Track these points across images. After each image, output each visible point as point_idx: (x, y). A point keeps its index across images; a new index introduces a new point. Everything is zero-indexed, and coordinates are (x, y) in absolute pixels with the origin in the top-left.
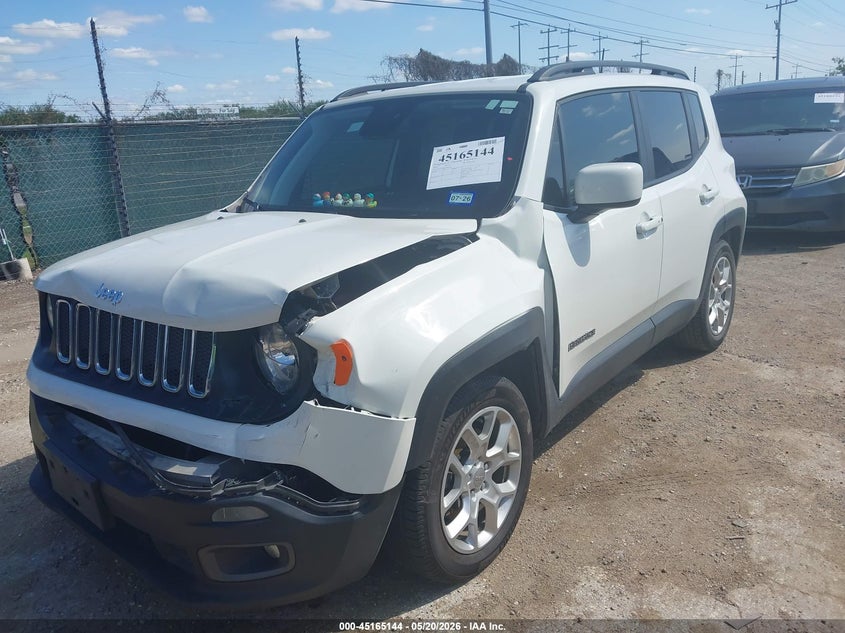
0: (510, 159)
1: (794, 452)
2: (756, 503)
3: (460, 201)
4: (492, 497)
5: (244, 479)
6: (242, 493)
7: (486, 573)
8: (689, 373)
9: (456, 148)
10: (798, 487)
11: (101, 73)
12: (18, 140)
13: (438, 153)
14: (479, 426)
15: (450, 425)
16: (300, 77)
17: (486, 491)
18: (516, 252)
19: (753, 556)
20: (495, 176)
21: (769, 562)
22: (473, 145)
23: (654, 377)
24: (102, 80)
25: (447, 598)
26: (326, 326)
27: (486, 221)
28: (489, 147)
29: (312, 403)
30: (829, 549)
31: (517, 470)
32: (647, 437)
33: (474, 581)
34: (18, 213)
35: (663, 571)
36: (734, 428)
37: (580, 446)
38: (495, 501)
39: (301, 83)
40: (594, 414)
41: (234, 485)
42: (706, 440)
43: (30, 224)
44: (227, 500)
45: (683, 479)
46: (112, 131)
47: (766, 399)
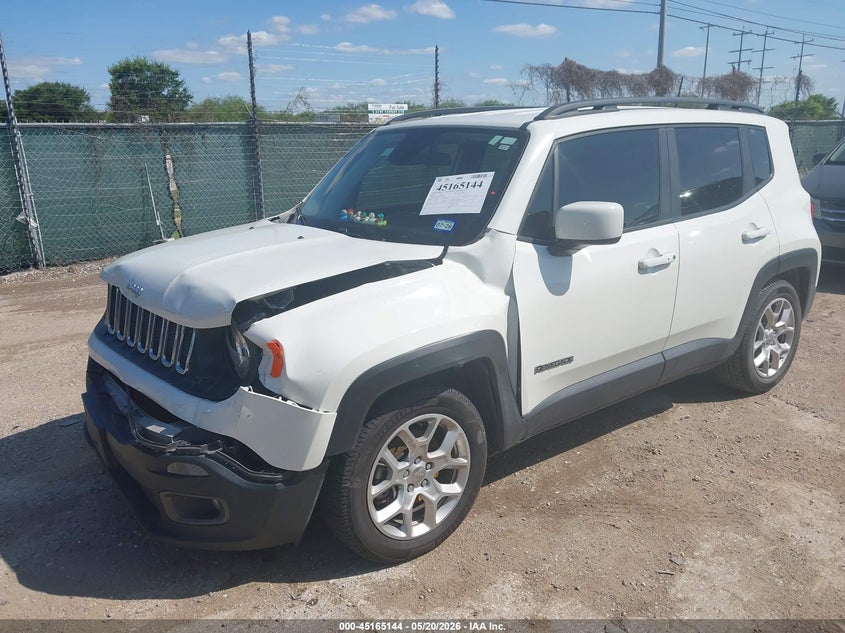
0: (493, 193)
1: (781, 504)
2: (707, 546)
3: (443, 228)
4: (432, 494)
5: (195, 443)
6: (190, 453)
7: (418, 561)
8: (720, 413)
9: (453, 179)
10: (762, 538)
11: (252, 79)
12: (177, 136)
13: (439, 182)
14: (419, 429)
15: (382, 424)
16: (437, 85)
17: (426, 488)
18: (482, 277)
19: (672, 591)
20: (476, 208)
21: (685, 600)
22: (468, 178)
23: (681, 411)
24: (253, 85)
25: (374, 574)
26: (266, 328)
27: (451, 249)
28: (479, 181)
29: (246, 389)
30: (753, 600)
31: (465, 475)
32: (637, 467)
33: (404, 565)
34: (172, 199)
35: (576, 589)
36: (732, 472)
37: (568, 466)
38: (434, 498)
39: (437, 91)
40: (599, 439)
41: (187, 446)
42: (694, 480)
43: (181, 208)
44: (177, 457)
45: (649, 511)
46: (257, 130)
47: (785, 450)
